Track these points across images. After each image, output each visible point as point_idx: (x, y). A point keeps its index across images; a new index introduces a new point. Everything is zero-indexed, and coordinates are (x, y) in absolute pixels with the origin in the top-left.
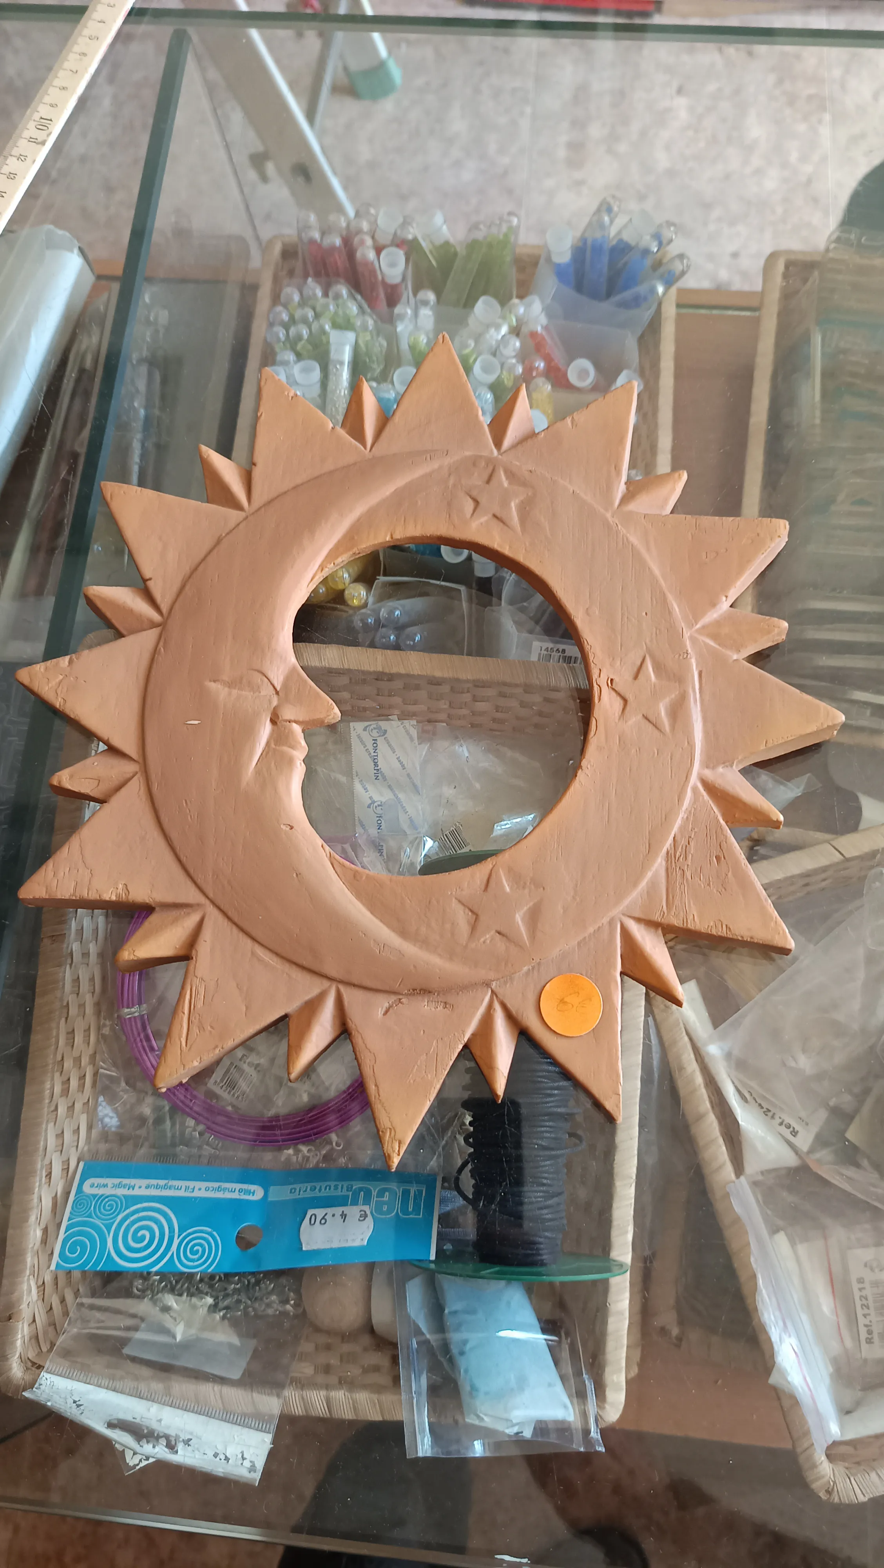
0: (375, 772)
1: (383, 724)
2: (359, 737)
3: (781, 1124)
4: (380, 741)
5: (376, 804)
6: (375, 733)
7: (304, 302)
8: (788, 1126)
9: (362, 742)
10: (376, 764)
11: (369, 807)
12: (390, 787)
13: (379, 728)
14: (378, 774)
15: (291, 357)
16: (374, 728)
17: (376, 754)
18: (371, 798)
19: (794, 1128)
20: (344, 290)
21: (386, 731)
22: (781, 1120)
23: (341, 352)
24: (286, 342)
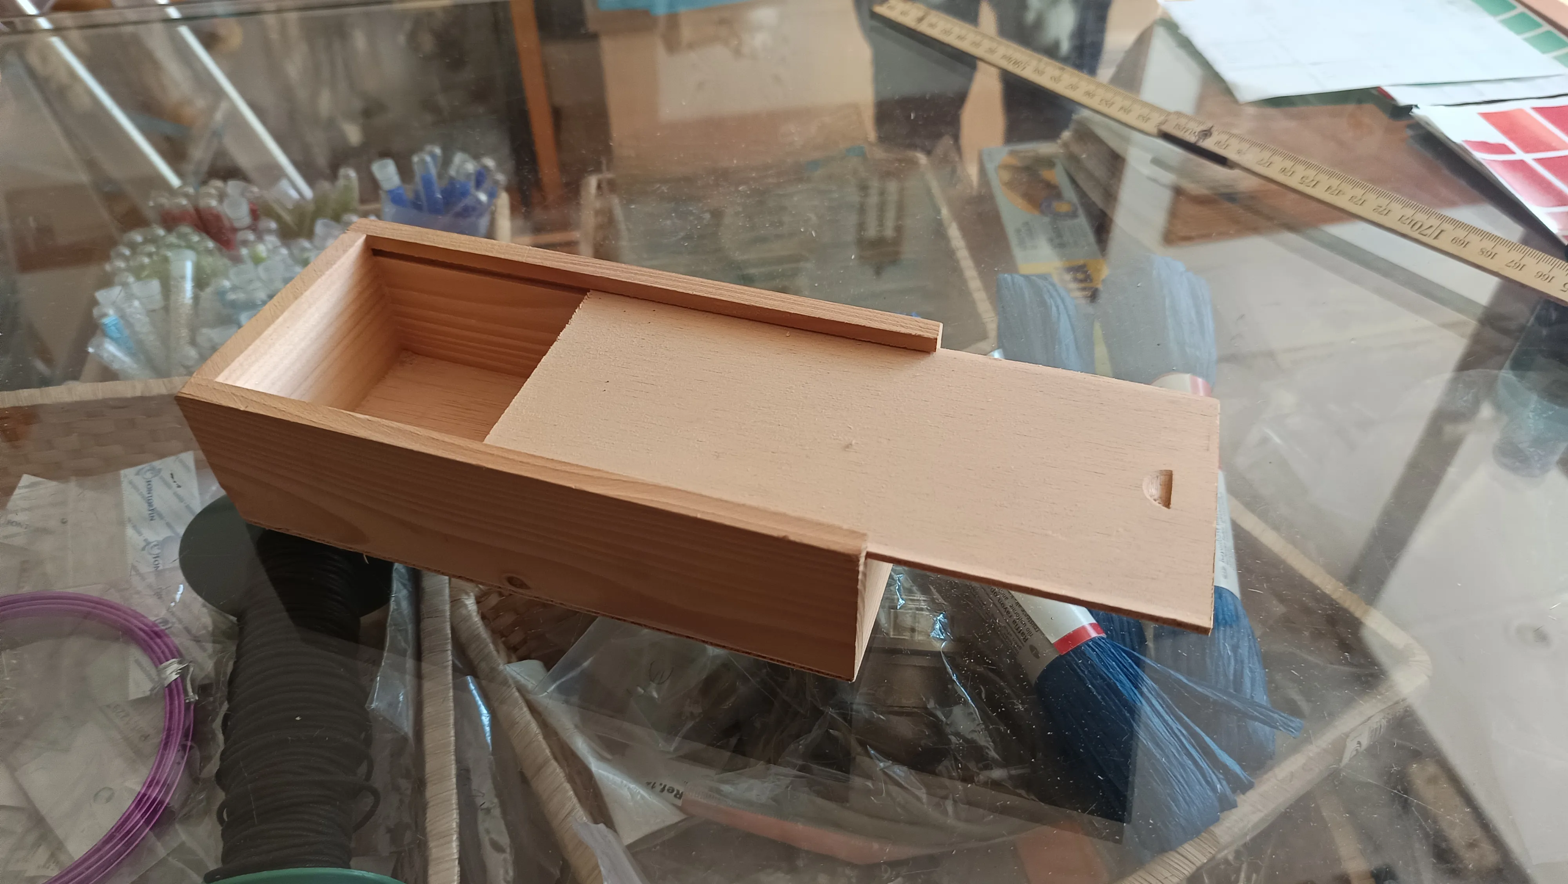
0: (150, 512)
1: (157, 464)
2: (131, 483)
3: (663, 790)
4: (156, 483)
5: (152, 544)
6: (149, 475)
7: (146, 241)
8: (671, 790)
9: (135, 487)
10: (150, 504)
11: (143, 549)
12: (169, 525)
13: (153, 469)
14: (154, 514)
15: (131, 279)
16: (149, 470)
17: (149, 495)
18: (145, 540)
19: (678, 791)
20: (186, 229)
21: (160, 470)
22: (662, 786)
23: (183, 268)
24: (129, 269)
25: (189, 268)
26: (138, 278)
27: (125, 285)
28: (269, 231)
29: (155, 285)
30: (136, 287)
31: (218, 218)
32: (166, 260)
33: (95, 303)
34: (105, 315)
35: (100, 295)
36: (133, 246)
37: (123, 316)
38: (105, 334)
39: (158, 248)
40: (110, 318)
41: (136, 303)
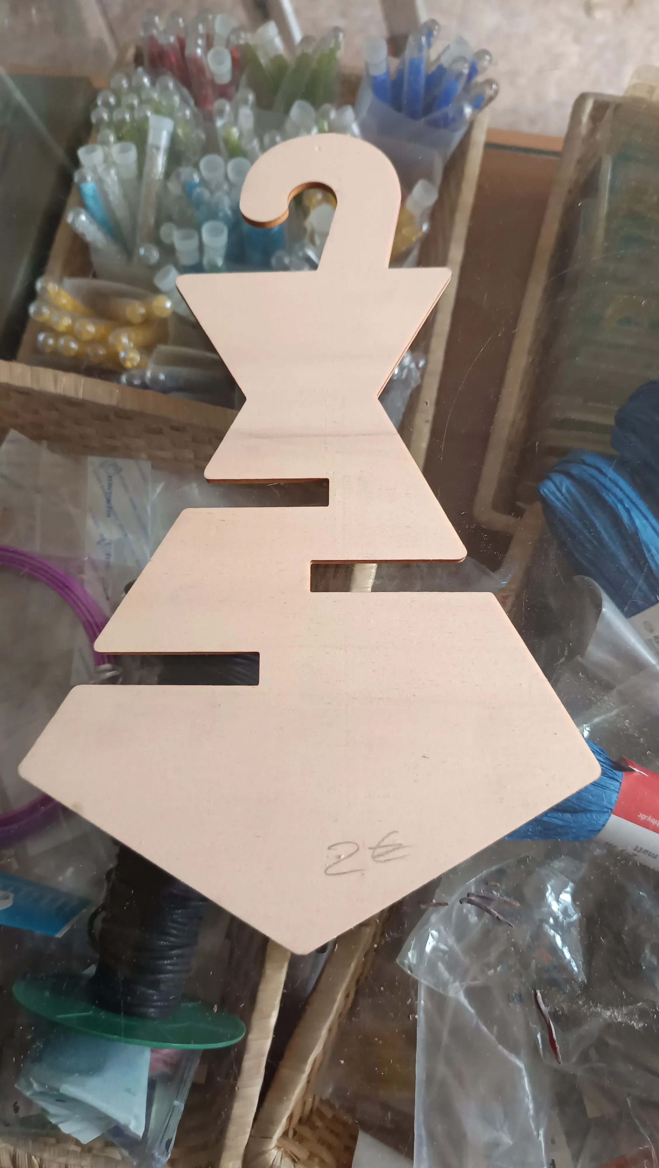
0: (108, 507)
1: (117, 461)
2: (93, 471)
5: (105, 540)
6: (108, 469)
7: (132, 89)
10: (109, 500)
11: (99, 543)
13: (112, 465)
14: (110, 512)
15: (112, 138)
17: (110, 492)
18: (101, 535)
20: (171, 83)
21: (119, 469)
23: (159, 137)
24: (110, 124)
25: (164, 141)
26: (120, 139)
27: (105, 143)
28: (246, 102)
29: (133, 154)
30: (115, 149)
31: (201, 69)
32: (146, 118)
33: (76, 163)
34: (84, 179)
35: (82, 153)
36: (118, 94)
37: (100, 181)
38: (82, 204)
39: (141, 102)
40: (89, 187)
41: (113, 172)
